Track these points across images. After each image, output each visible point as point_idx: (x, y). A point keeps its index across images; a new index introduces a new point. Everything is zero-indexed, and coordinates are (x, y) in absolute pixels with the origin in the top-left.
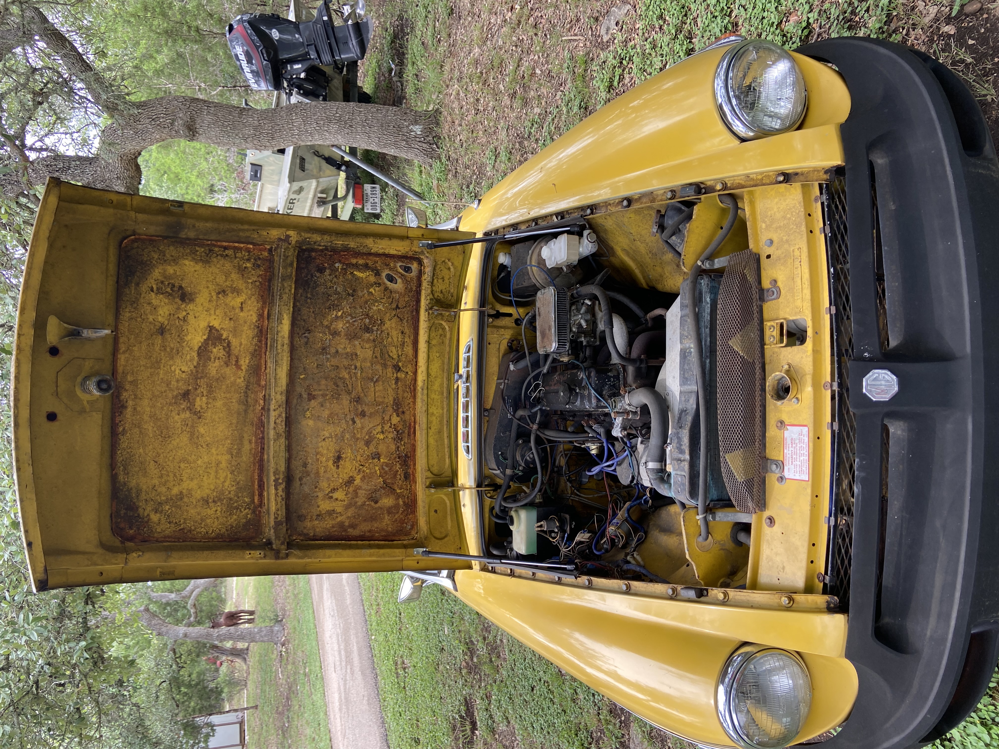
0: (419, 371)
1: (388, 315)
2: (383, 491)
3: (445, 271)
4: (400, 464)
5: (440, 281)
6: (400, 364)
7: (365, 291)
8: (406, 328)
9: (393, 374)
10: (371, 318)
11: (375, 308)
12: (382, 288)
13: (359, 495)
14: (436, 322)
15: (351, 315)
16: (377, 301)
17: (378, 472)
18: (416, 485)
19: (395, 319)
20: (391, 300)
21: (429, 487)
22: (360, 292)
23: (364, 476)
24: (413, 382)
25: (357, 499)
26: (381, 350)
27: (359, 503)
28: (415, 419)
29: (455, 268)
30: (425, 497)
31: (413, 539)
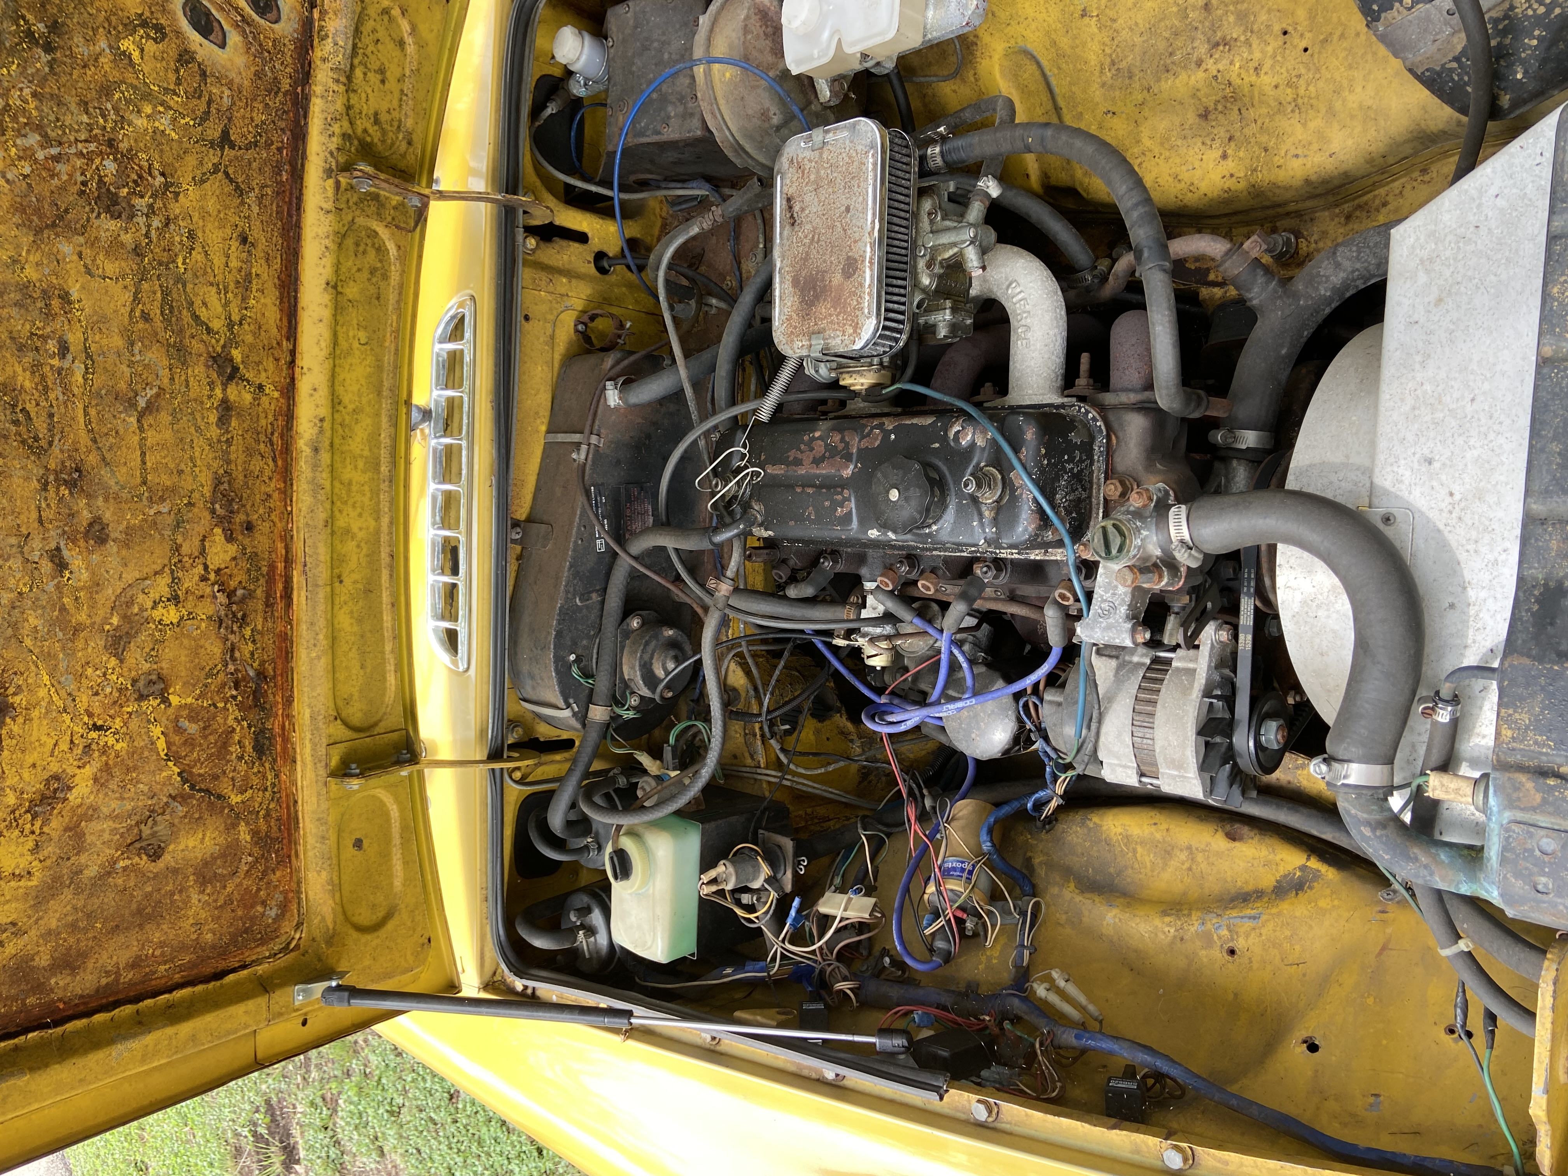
0: (304, 386)
1: (191, 160)
2: (181, 810)
3: (388, 49)
4: (241, 707)
5: (374, 78)
6: (237, 355)
7: (103, 44)
8: (256, 225)
9: (211, 384)
10: (125, 159)
11: (141, 122)
12: (171, 48)
13: (89, 839)
14: (361, 221)
15: (39, 128)
16: (147, 96)
17: (161, 744)
18: (293, 770)
19: (216, 184)
20: (203, 107)
21: (343, 771)
22: (78, 39)
23: (106, 768)
24: (281, 422)
25: (83, 858)
26: (166, 293)
27: (92, 871)
28: (287, 549)
29: (421, 46)
30: (324, 805)
31: (286, 949)
